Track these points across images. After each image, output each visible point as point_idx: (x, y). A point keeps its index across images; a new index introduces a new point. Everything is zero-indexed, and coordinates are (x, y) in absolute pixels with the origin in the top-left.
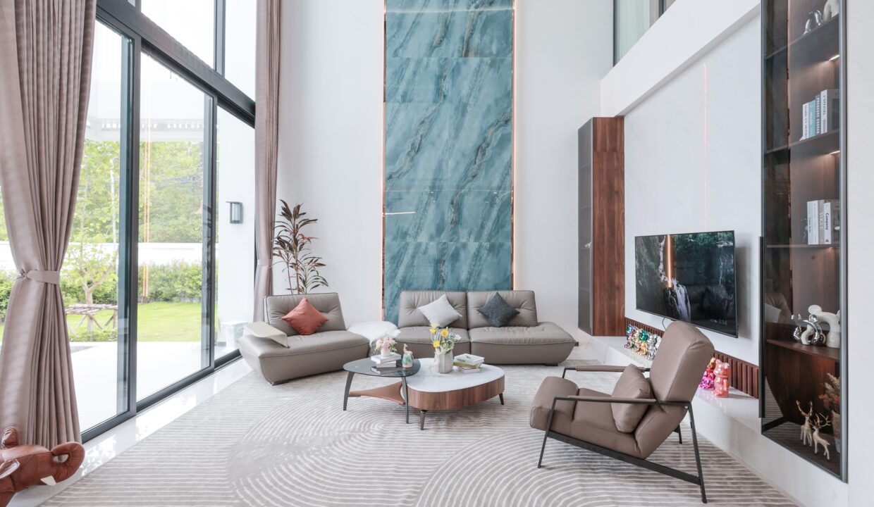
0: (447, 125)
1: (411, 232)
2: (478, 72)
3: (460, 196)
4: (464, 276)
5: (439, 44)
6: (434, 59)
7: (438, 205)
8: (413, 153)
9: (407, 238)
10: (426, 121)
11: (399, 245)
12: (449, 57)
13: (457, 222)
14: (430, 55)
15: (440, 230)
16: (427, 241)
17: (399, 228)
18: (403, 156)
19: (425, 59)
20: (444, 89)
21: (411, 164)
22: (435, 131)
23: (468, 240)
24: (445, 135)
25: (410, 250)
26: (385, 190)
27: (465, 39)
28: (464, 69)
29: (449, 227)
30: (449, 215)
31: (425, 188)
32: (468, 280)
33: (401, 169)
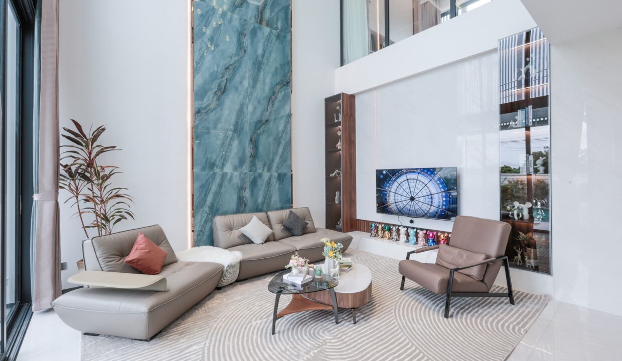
0: (247, 75)
1: (218, 163)
2: (268, 39)
3: (257, 134)
4: (260, 200)
5: (241, 5)
6: (235, 16)
7: (240, 142)
8: (219, 93)
9: (215, 168)
10: (231, 67)
11: (207, 174)
12: (248, 20)
13: (254, 156)
14: (233, 12)
15: (242, 162)
16: (231, 171)
17: (207, 158)
18: (210, 94)
19: (229, 14)
20: (244, 45)
21: (218, 103)
22: (237, 78)
23: (263, 170)
24: (246, 83)
25: (218, 180)
26: (194, 122)
27: (260, 10)
28: (259, 34)
29: (248, 160)
30: (249, 150)
31: (230, 126)
32: (263, 203)
33: (209, 105)
